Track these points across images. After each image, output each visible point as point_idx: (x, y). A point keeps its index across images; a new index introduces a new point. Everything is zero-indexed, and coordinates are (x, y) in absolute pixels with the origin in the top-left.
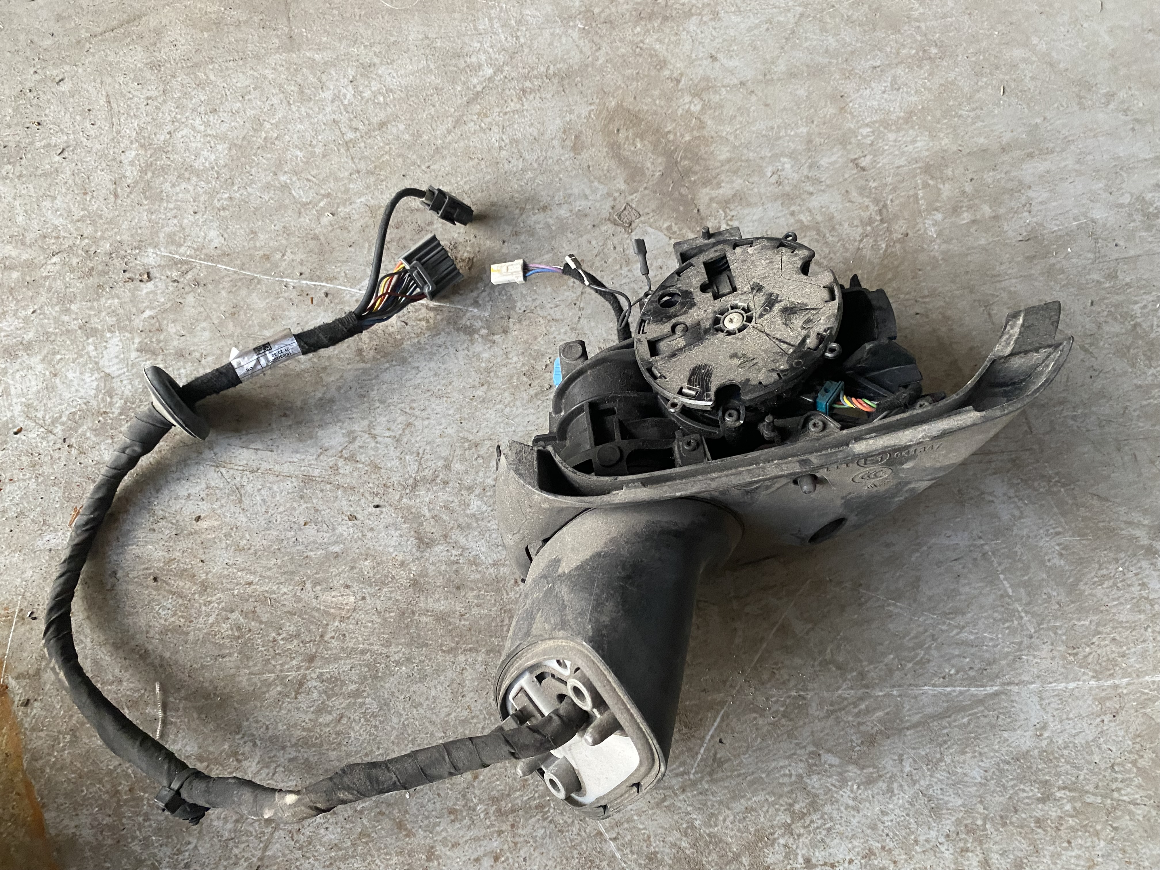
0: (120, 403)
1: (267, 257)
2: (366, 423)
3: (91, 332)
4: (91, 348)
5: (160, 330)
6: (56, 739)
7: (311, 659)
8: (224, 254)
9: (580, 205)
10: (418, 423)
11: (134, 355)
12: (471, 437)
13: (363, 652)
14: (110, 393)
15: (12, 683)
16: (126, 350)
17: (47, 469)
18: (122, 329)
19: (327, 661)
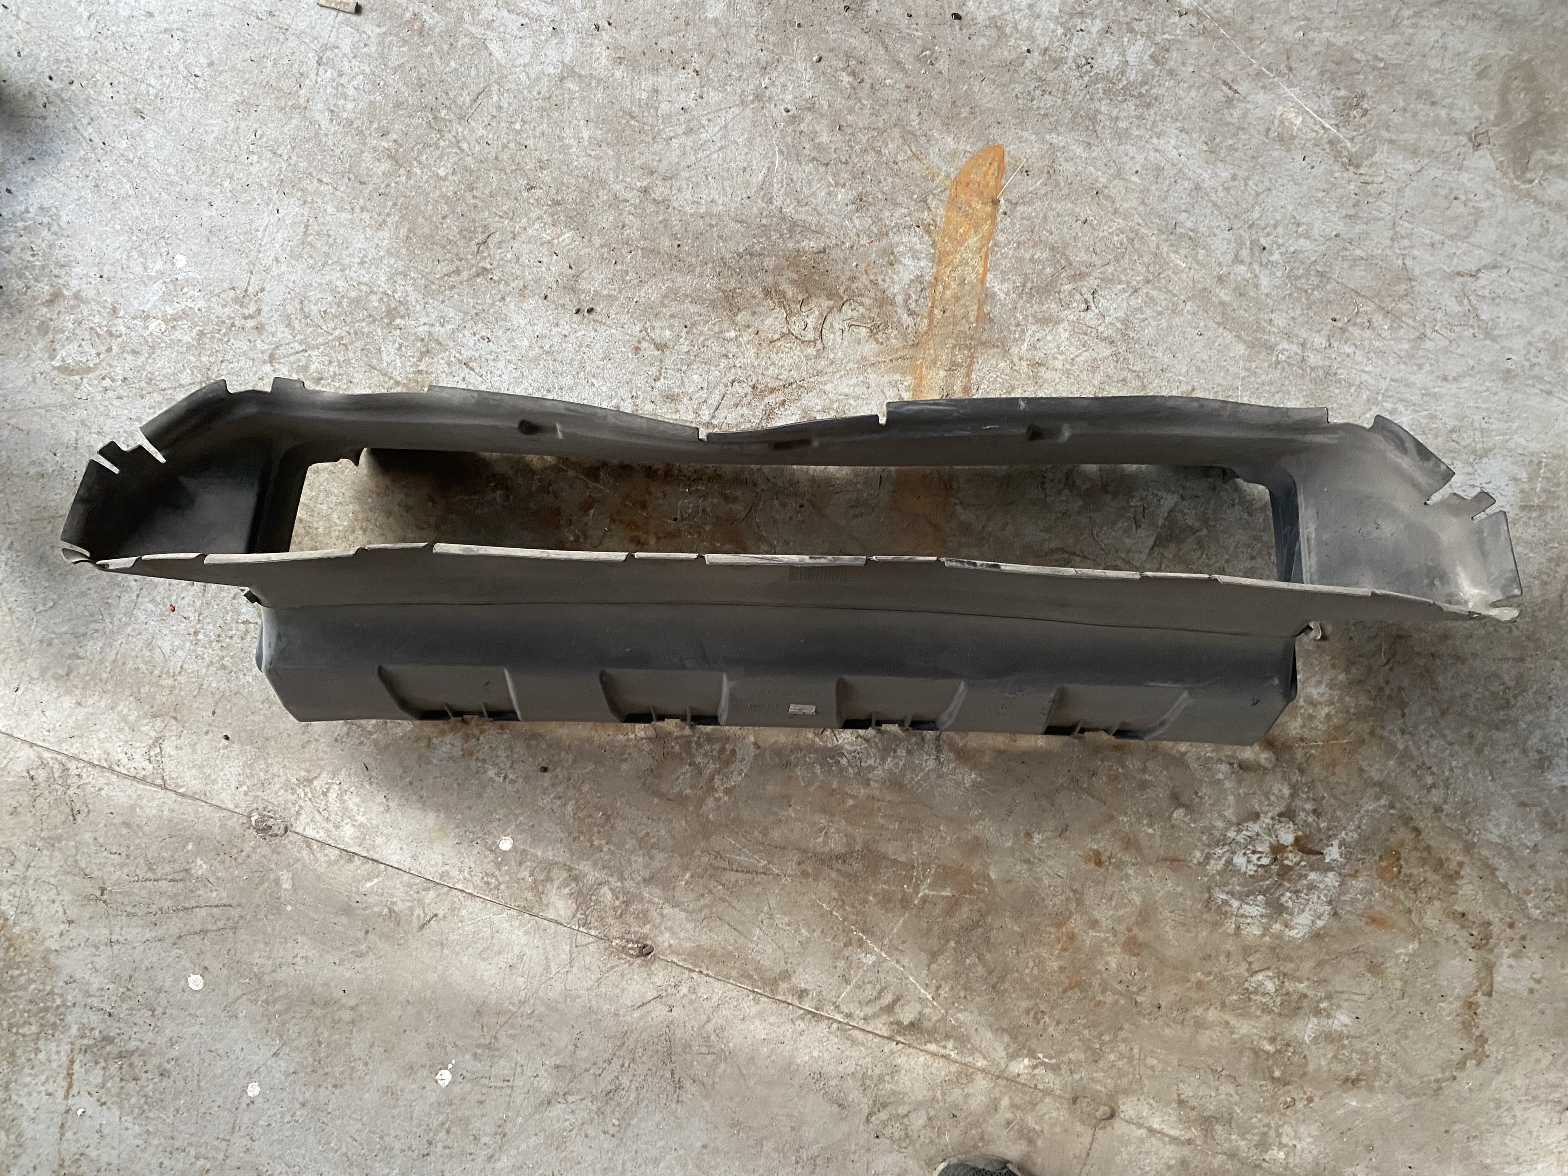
0: (1125, 82)
1: (1251, 39)
2: (1246, 174)
3: (1131, 30)
4: (1126, 39)
5: (1168, 50)
6: (1010, 242)
7: (1148, 282)
8: (1229, 24)
9: (1457, 114)
10: (1274, 192)
11: (1146, 57)
12: (1298, 217)
13: (1174, 295)
14: (1123, 73)
15: (1002, 201)
16: (1144, 51)
17: (1070, 97)
18: (1148, 37)
19: (1155, 288)
